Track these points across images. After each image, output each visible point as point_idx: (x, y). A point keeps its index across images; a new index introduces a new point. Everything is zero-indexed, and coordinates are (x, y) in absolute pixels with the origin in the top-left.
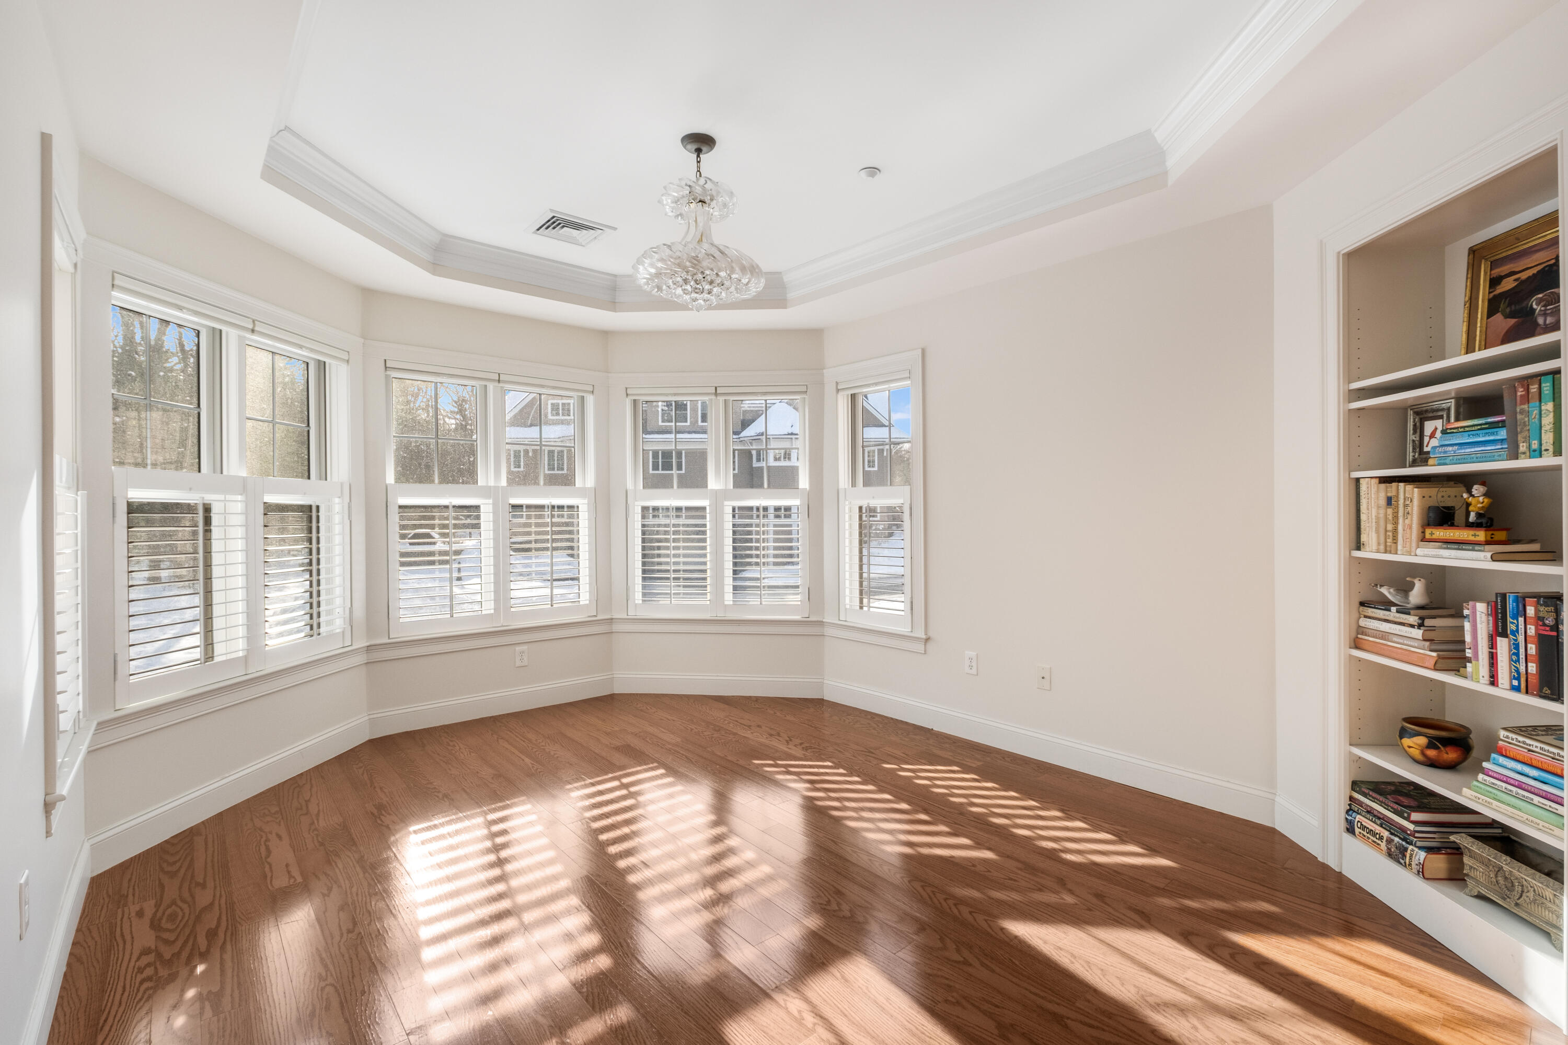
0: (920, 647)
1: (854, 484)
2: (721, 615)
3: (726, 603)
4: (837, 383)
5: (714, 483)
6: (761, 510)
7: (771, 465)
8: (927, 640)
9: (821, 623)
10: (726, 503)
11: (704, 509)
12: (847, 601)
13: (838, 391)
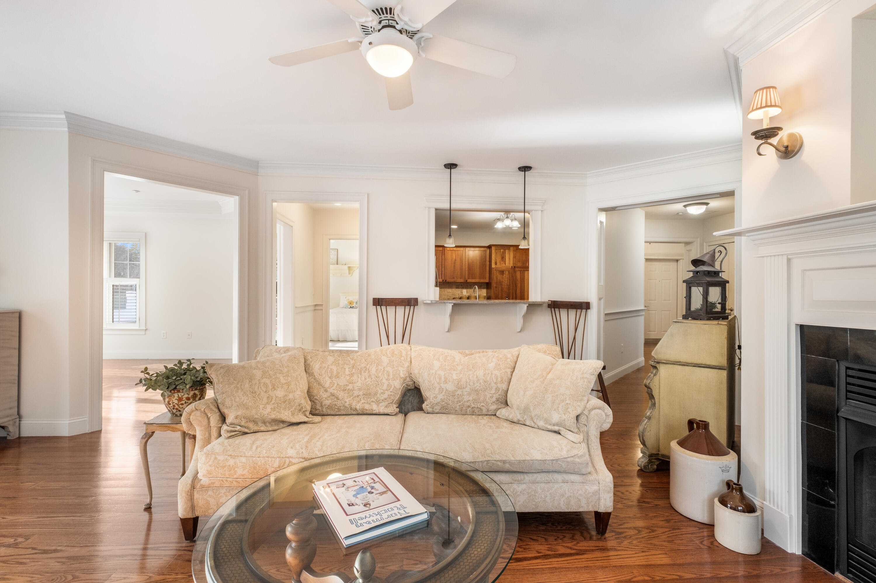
0: (143, 333)
8: (146, 330)
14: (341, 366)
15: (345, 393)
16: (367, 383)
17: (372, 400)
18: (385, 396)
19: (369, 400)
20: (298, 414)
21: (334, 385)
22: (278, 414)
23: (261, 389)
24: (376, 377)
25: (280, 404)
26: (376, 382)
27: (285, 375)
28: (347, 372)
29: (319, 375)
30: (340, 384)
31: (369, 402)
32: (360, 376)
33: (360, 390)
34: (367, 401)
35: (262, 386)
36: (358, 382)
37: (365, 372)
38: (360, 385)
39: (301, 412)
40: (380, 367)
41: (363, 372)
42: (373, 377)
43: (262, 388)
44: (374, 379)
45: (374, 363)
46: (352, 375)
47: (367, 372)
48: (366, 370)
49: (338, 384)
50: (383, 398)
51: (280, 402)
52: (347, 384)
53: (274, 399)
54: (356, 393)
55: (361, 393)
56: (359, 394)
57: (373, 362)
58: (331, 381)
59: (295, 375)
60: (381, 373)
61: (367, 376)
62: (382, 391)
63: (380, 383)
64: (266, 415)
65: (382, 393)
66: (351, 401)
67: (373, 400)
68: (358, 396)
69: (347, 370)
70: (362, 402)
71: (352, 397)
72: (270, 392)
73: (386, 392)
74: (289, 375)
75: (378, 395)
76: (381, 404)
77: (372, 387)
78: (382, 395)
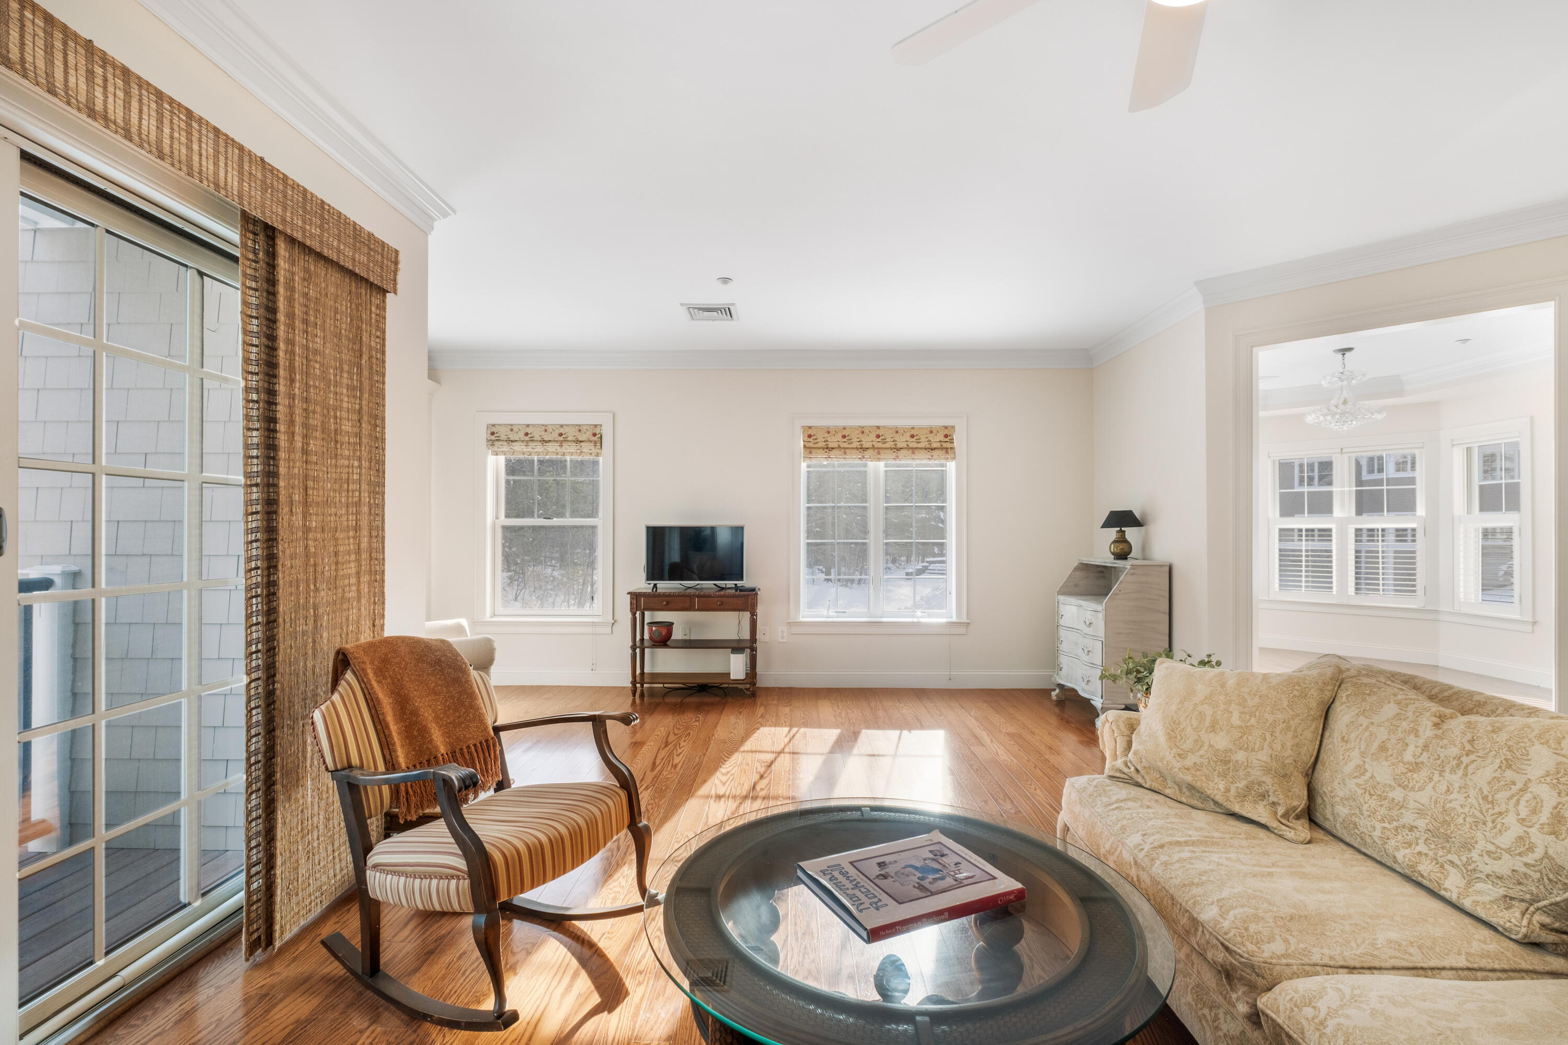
0: (1529, 628)
1: (1469, 511)
2: (1345, 602)
3: (1350, 594)
4: (1452, 440)
5: (1337, 512)
6: (1380, 531)
7: (1390, 476)
8: (1534, 623)
9: (1436, 612)
10: (1350, 526)
11: (1330, 530)
12: (1462, 595)
13: (1453, 445)
14: (1400, 735)
15: (1381, 806)
16: (1448, 805)
17: (1450, 857)
18: (1504, 866)
19: (1441, 853)
20: (1255, 802)
21: (1363, 774)
22: (1203, 778)
23: (1190, 721)
24: (1485, 798)
25: (1213, 761)
26: (1478, 814)
27: (1246, 710)
28: (1408, 756)
29: (1343, 738)
30: (1378, 779)
31: (1440, 860)
32: (1436, 777)
33: (1421, 813)
34: (1436, 854)
35: (1193, 716)
36: (1421, 789)
37: (1453, 771)
38: (1425, 801)
39: (1265, 802)
40: (1509, 774)
41: (1448, 769)
42: (1472, 793)
43: (1193, 720)
44: (1474, 802)
45: (1495, 756)
46: (1416, 767)
47: (1460, 772)
48: (1458, 765)
49: (1372, 777)
50: (1488, 870)
51: (1214, 758)
52: (1393, 783)
53: (1206, 747)
54: (1408, 818)
55: (1421, 823)
56: (1414, 824)
57: (1493, 753)
58: (1361, 763)
59: (1270, 721)
60: (1509, 793)
61: (1456, 786)
62: (1491, 848)
63: (1489, 819)
64: (1176, 770)
65: (1489, 853)
66: (1388, 833)
67: (1454, 858)
68: (1412, 828)
69: (1411, 748)
70: (1419, 849)
71: (1395, 824)
72: (1203, 732)
73: (1506, 856)
74: (1257, 714)
75: (1474, 855)
76: (1479, 886)
77: (1461, 821)
78: (1486, 858)
